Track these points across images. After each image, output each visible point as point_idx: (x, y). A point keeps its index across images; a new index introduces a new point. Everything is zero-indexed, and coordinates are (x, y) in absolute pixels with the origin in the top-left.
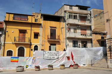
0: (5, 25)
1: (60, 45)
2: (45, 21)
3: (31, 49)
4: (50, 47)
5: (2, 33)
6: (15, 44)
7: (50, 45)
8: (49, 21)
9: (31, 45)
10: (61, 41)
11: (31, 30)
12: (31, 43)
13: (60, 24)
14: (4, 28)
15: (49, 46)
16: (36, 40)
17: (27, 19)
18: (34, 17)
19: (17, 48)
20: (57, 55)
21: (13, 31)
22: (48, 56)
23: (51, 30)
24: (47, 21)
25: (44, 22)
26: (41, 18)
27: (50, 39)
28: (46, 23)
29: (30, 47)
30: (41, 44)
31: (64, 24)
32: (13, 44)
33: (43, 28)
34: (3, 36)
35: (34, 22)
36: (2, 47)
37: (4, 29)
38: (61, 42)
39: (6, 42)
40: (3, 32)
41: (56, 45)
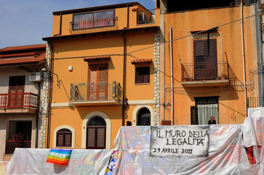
0: (49, 52)
1: (237, 98)
2: (172, 15)
3: (126, 121)
5: (42, 76)
6: (79, 107)
7: (193, 104)
8: (187, 14)
9: (125, 107)
10: (238, 83)
11: (125, 55)
12: (125, 100)
13: (232, 13)
14: (48, 60)
15: (192, 108)
16: (143, 87)
17: (114, 21)
18: (136, 7)
19: (85, 121)
20: (201, 142)
21: (70, 68)
22: (168, 147)
23: (195, 43)
24: (179, 14)
25: (169, 20)
26: (158, 6)
27: (195, 80)
28: (175, 23)
29: (124, 116)
30: (162, 102)
31: (249, 11)
32: (72, 107)
33: (165, 41)
34: (46, 85)
35: (133, 25)
36: (44, 120)
37: (48, 64)
38: (239, 88)
39: (53, 105)
40: (46, 75)
41: (218, 103)
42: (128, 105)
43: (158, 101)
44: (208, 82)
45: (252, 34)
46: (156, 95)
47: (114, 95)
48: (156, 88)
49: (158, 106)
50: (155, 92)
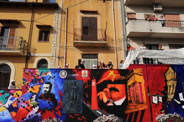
15: (79, 60)
16: (43, 44)
25: (66, 3)
30: (57, 56)
31: (117, 4)
41: (97, 58)
42: (30, 56)
43: (54, 55)
44: (93, 42)
45: (119, 17)
46: (53, 51)
47: (19, 47)
48: (53, 45)
49: (54, 58)
50: (53, 48)
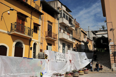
1: (55, 45)
2: (43, 12)
4: (47, 47)
11: (31, 19)
13: (55, 20)
23: (48, 25)
26: (40, 6)
29: (30, 45)
30: (40, 42)
31: (57, 22)
32: (9, 34)
33: (42, 20)
